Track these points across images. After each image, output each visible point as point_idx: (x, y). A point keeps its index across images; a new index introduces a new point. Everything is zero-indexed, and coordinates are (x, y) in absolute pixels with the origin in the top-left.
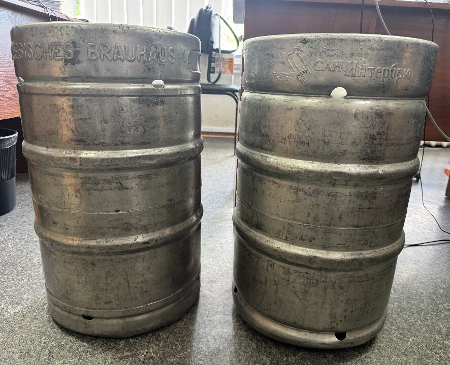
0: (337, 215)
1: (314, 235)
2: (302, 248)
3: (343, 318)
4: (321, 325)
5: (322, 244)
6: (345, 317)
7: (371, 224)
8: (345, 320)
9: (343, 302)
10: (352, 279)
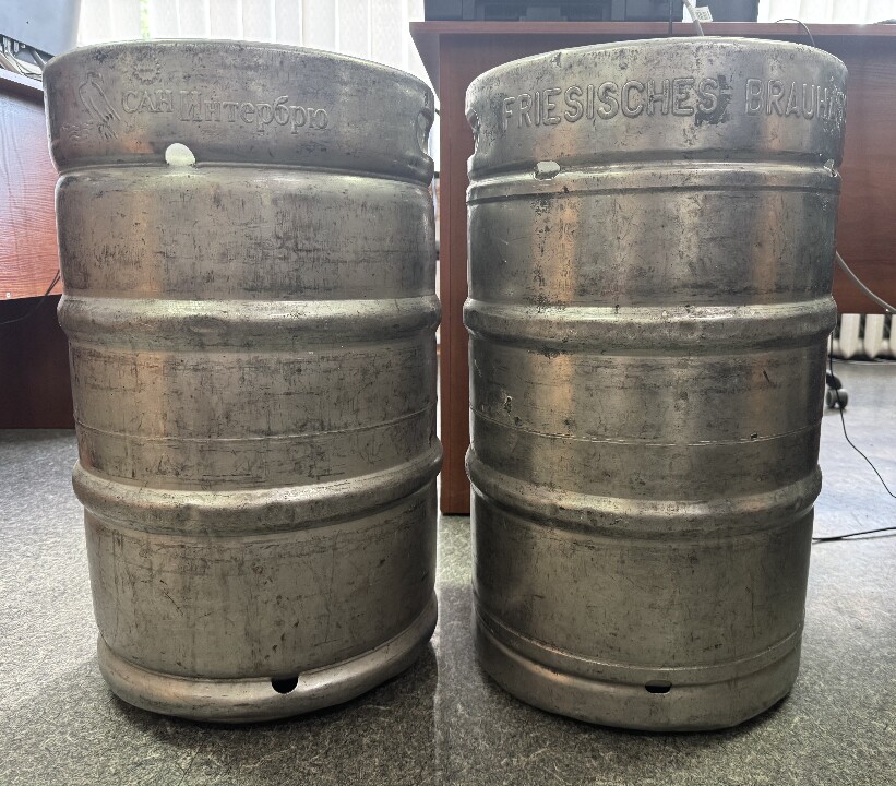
0: (220, 412)
1: (181, 459)
2: (163, 492)
3: (278, 642)
4: (231, 664)
5: (201, 477)
6: (283, 638)
7: (302, 428)
8: (283, 645)
9: (270, 605)
10: (279, 550)
